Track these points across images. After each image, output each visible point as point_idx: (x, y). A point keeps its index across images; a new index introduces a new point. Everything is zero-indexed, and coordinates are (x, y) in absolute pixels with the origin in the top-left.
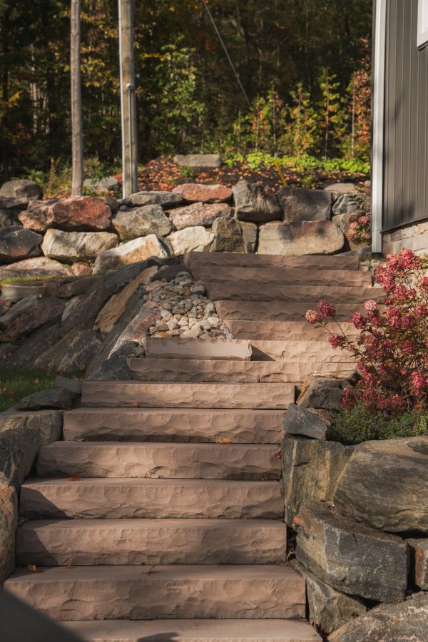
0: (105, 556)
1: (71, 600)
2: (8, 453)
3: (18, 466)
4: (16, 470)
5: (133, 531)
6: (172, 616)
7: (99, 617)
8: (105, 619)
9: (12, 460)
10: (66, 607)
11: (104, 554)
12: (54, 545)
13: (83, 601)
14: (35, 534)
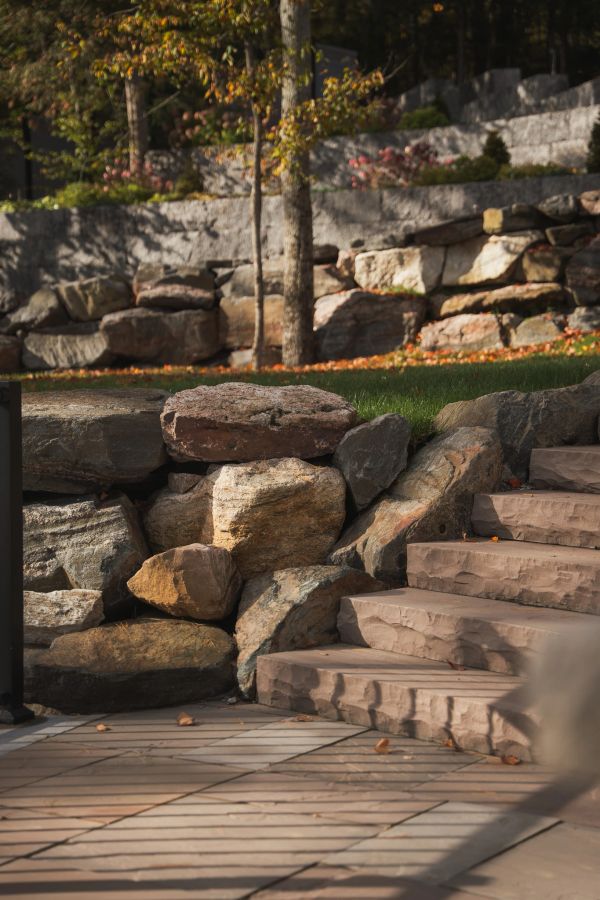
0: (557, 534)
1: (464, 573)
2: (528, 410)
3: (536, 427)
4: (530, 431)
5: (587, 506)
6: (561, 607)
7: (491, 595)
8: (497, 599)
9: (530, 419)
10: (460, 579)
11: (555, 532)
12: (506, 516)
13: (477, 576)
14: (490, 500)
